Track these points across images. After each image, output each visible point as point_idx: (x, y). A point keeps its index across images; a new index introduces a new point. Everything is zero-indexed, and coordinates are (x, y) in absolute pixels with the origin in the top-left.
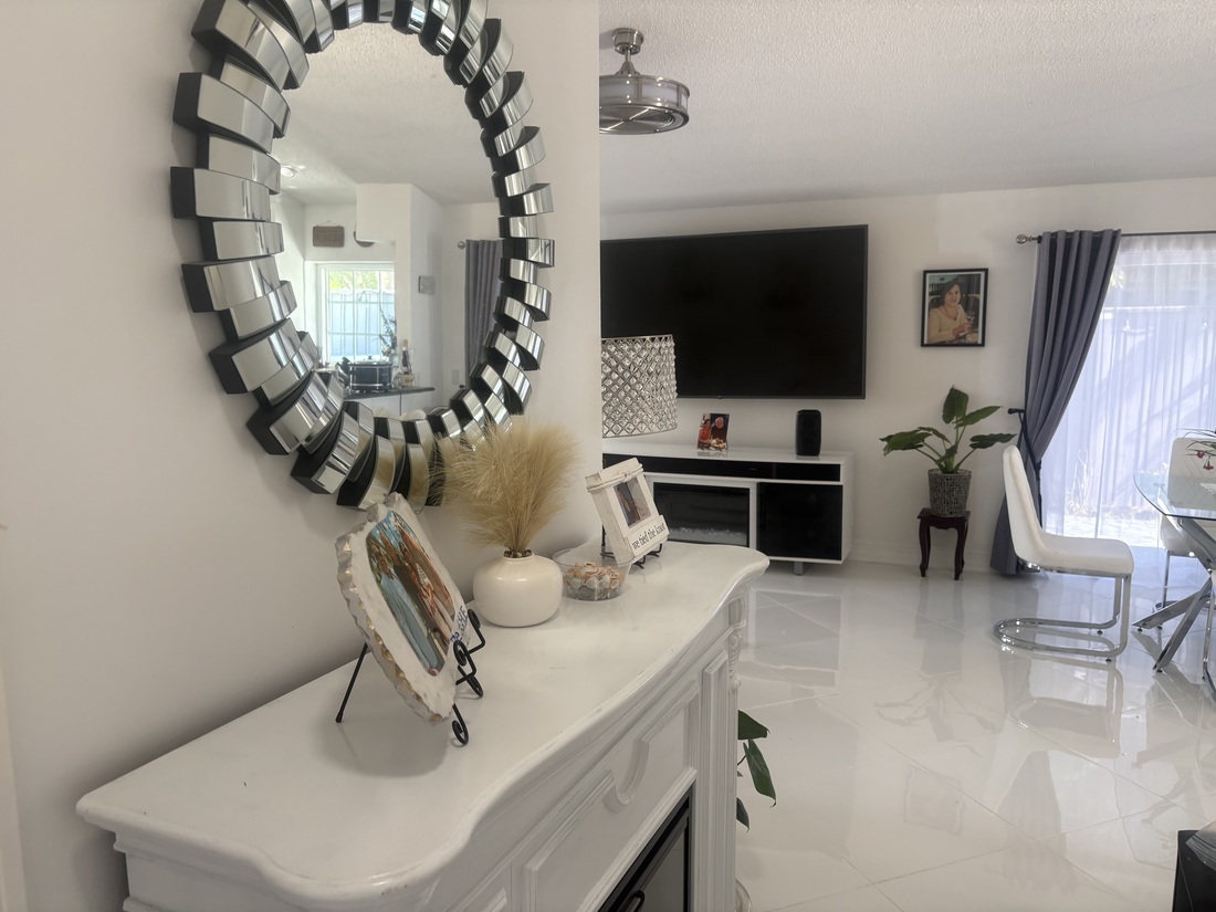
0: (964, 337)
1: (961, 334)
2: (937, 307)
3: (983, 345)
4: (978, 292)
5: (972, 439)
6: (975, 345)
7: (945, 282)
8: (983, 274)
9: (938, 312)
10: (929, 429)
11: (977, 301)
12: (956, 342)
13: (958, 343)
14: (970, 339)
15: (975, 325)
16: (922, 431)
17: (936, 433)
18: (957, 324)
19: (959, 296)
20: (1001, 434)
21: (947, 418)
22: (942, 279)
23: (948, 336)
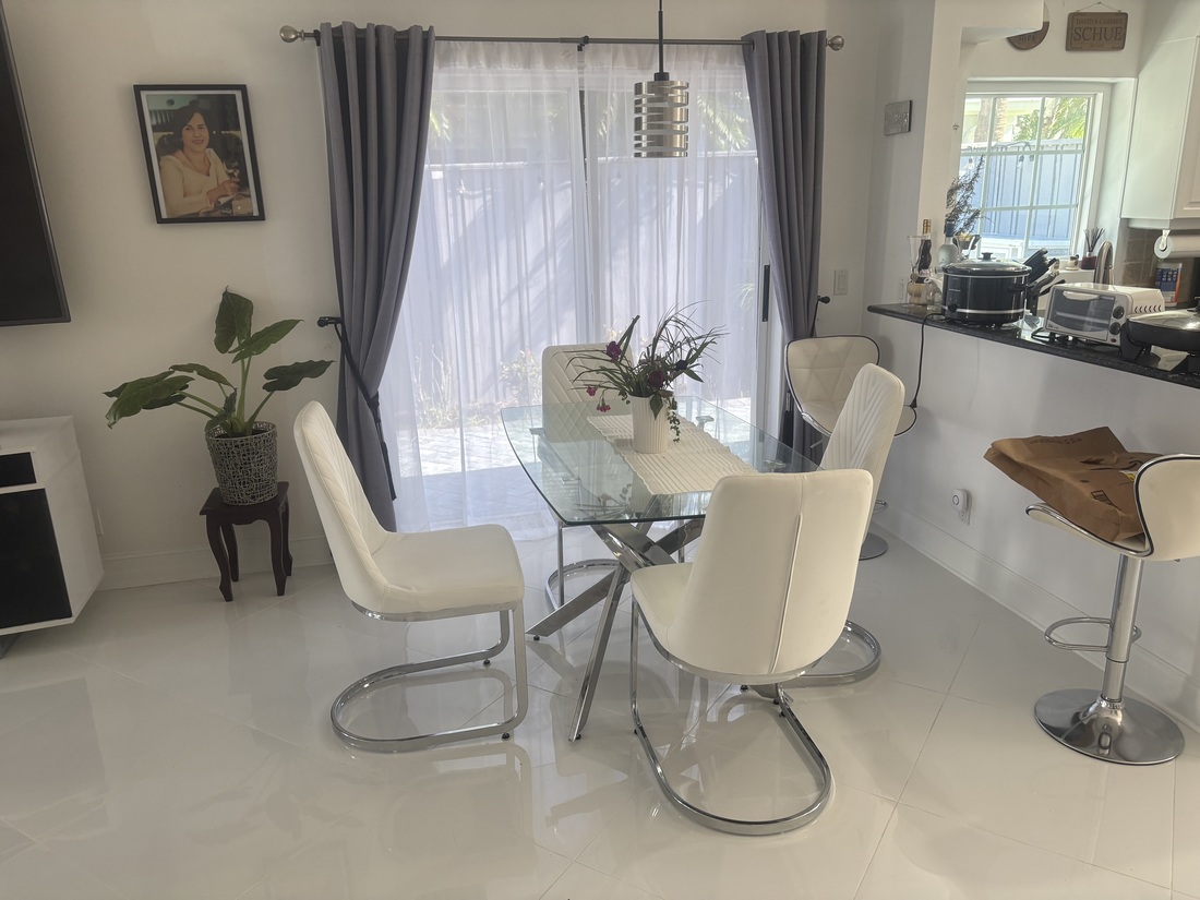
0: (229, 205)
1: (223, 200)
2: (172, 152)
3: (261, 217)
4: (237, 127)
5: (267, 376)
6: (249, 218)
7: (176, 107)
8: (238, 94)
9: (173, 160)
10: (190, 368)
11: (239, 142)
12: (217, 214)
13: (221, 214)
14: (239, 209)
15: (243, 184)
16: (177, 374)
17: (205, 372)
18: (212, 183)
19: (205, 134)
20: (311, 362)
21: (222, 344)
22: (171, 102)
23: (201, 204)
